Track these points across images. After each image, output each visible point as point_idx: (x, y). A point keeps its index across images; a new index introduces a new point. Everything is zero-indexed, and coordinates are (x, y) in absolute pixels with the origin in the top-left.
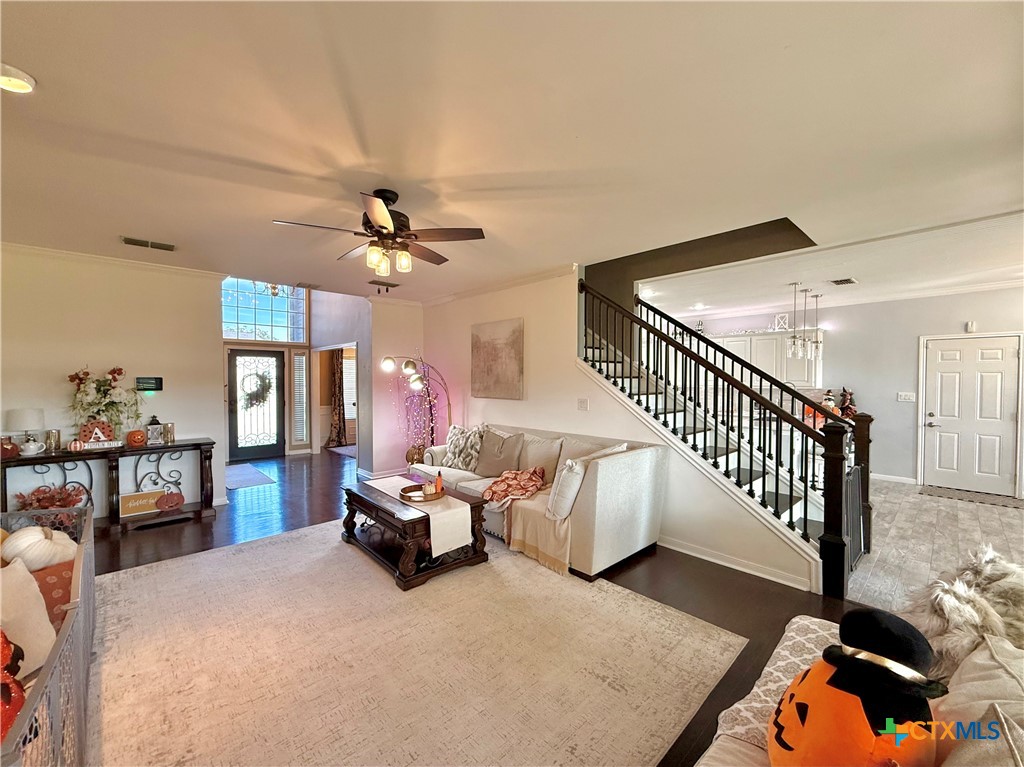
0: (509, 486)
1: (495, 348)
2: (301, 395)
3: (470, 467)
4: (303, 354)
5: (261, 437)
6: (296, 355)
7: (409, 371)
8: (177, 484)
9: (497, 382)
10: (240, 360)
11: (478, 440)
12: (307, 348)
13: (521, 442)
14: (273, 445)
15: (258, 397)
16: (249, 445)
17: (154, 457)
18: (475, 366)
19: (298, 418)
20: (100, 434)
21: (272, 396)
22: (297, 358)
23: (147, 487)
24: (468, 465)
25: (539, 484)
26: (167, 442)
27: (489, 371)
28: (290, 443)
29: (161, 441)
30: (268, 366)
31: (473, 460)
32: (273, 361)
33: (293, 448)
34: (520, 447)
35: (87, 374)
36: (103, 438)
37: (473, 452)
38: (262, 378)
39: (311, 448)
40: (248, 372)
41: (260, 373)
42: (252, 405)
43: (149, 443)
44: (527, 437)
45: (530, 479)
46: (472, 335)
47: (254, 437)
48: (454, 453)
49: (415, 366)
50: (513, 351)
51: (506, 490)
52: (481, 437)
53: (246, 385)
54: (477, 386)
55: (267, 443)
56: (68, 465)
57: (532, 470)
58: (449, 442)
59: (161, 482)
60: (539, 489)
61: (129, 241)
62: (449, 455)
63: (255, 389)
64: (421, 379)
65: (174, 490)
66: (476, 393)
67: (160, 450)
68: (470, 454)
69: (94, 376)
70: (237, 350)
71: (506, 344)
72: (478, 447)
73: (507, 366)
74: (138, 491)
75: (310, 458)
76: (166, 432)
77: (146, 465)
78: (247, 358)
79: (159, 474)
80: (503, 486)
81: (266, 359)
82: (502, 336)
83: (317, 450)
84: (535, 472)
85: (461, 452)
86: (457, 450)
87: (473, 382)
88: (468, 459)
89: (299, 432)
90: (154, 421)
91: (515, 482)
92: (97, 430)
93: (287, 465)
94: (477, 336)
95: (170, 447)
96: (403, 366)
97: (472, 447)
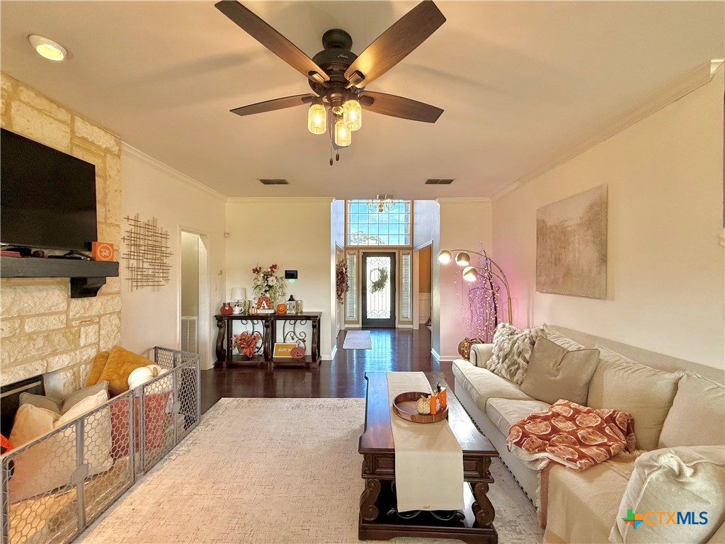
0: (555, 430)
1: (564, 233)
2: (406, 283)
3: (516, 378)
4: (409, 254)
5: (380, 313)
6: (403, 254)
7: (463, 263)
8: (304, 341)
9: (568, 273)
10: (369, 259)
11: (528, 347)
12: (410, 249)
13: (594, 362)
14: (388, 319)
15: (378, 285)
16: (373, 317)
17: (293, 322)
18: (541, 256)
19: (404, 301)
20: (265, 305)
21: (388, 284)
22: (404, 257)
23: (289, 341)
24: (513, 375)
25: (614, 447)
26: (297, 313)
27: (557, 261)
28: (399, 319)
29: (293, 312)
30: (385, 262)
31: (520, 371)
32: (388, 259)
33: (401, 323)
34: (591, 369)
35: (260, 268)
36: (266, 307)
37: (520, 360)
38: (382, 272)
39: (412, 324)
40: (373, 268)
41: (381, 268)
42: (376, 291)
43: (288, 312)
44: (605, 354)
45: (600, 429)
46: (538, 221)
47: (376, 313)
48: (498, 357)
49: (468, 258)
50: (590, 232)
51: (546, 438)
52: (533, 343)
53: (372, 277)
54: (543, 278)
55: (384, 317)
56: (255, 321)
57: (607, 412)
58: (495, 341)
59: (296, 339)
60: (613, 457)
61: (266, 182)
62: (494, 357)
63: (377, 279)
64: (474, 271)
65: (302, 345)
66: (542, 287)
67: (296, 318)
68: (515, 363)
69: (263, 270)
70: (367, 253)
71: (579, 225)
72: (527, 356)
73: (581, 252)
74: (284, 342)
75: (411, 332)
76: (298, 306)
77: (289, 326)
78: (373, 258)
79: (294, 333)
80: (543, 428)
81: (384, 258)
82: (574, 216)
83: (416, 327)
84: (612, 419)
85: (506, 357)
86: (501, 354)
87: (538, 274)
88: (513, 368)
89: (405, 312)
90: (291, 299)
91: (569, 426)
92: (264, 302)
93: (397, 335)
94: (543, 221)
95: (299, 317)
96: (456, 259)
97: (519, 354)
